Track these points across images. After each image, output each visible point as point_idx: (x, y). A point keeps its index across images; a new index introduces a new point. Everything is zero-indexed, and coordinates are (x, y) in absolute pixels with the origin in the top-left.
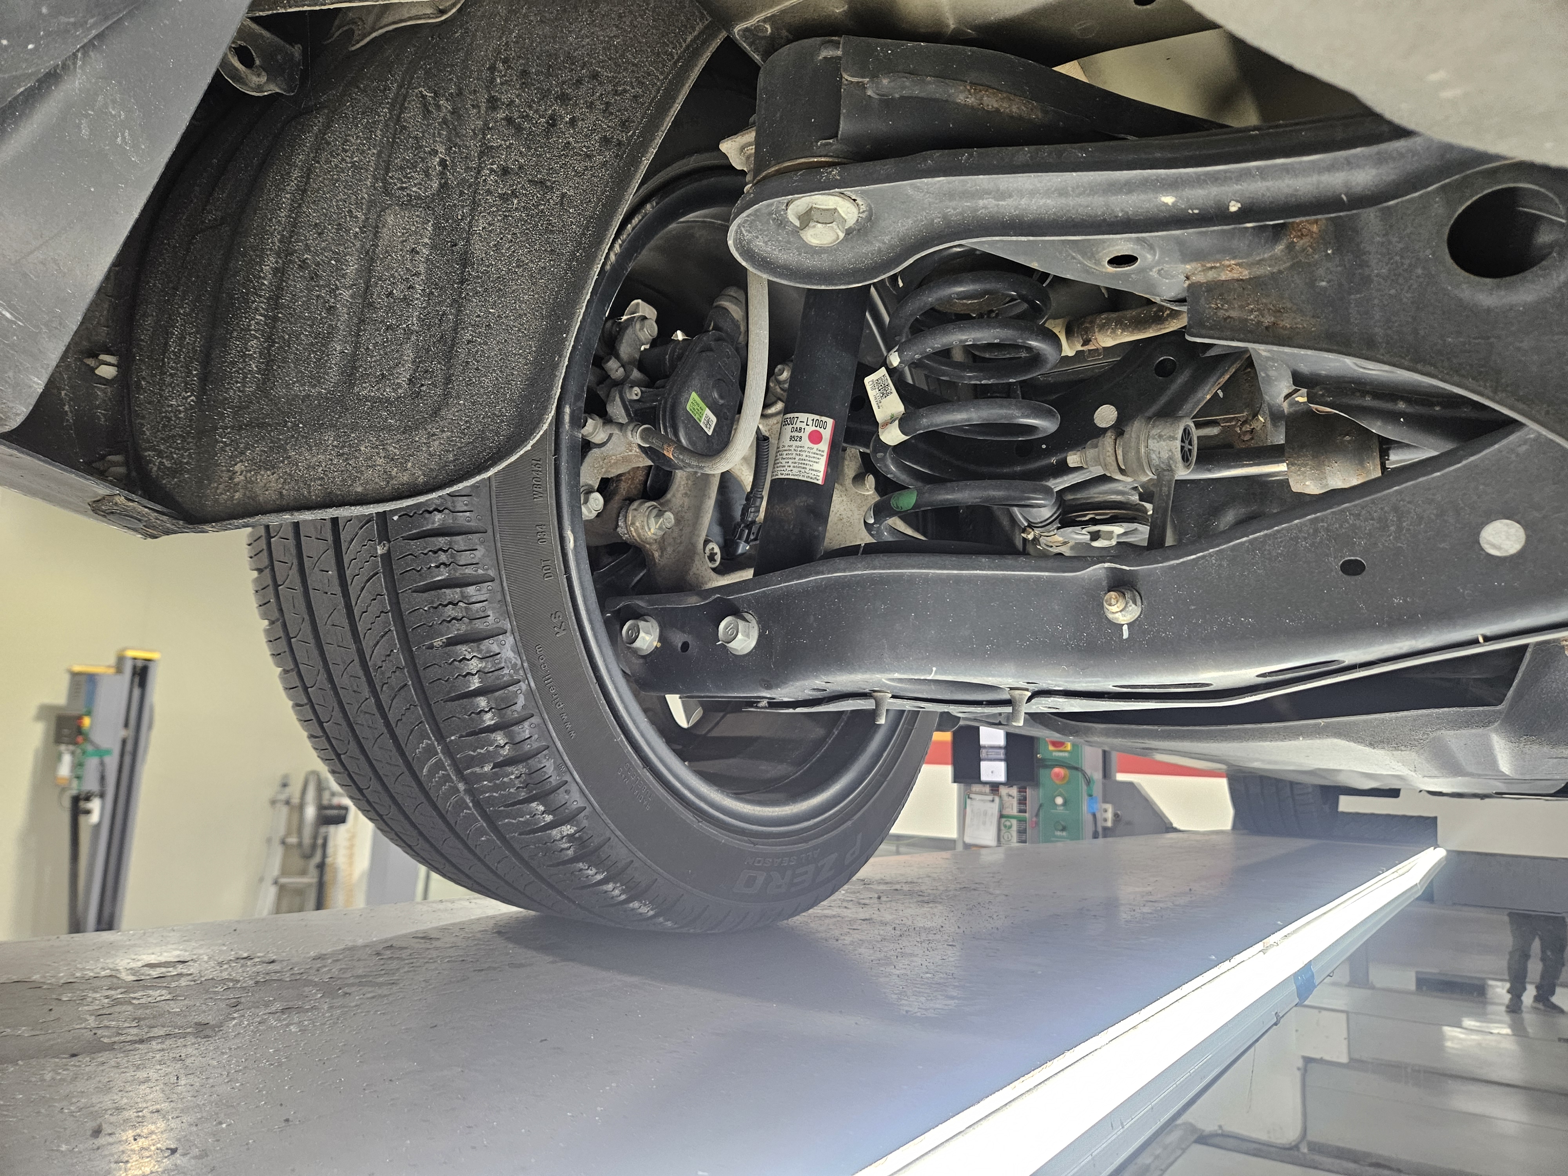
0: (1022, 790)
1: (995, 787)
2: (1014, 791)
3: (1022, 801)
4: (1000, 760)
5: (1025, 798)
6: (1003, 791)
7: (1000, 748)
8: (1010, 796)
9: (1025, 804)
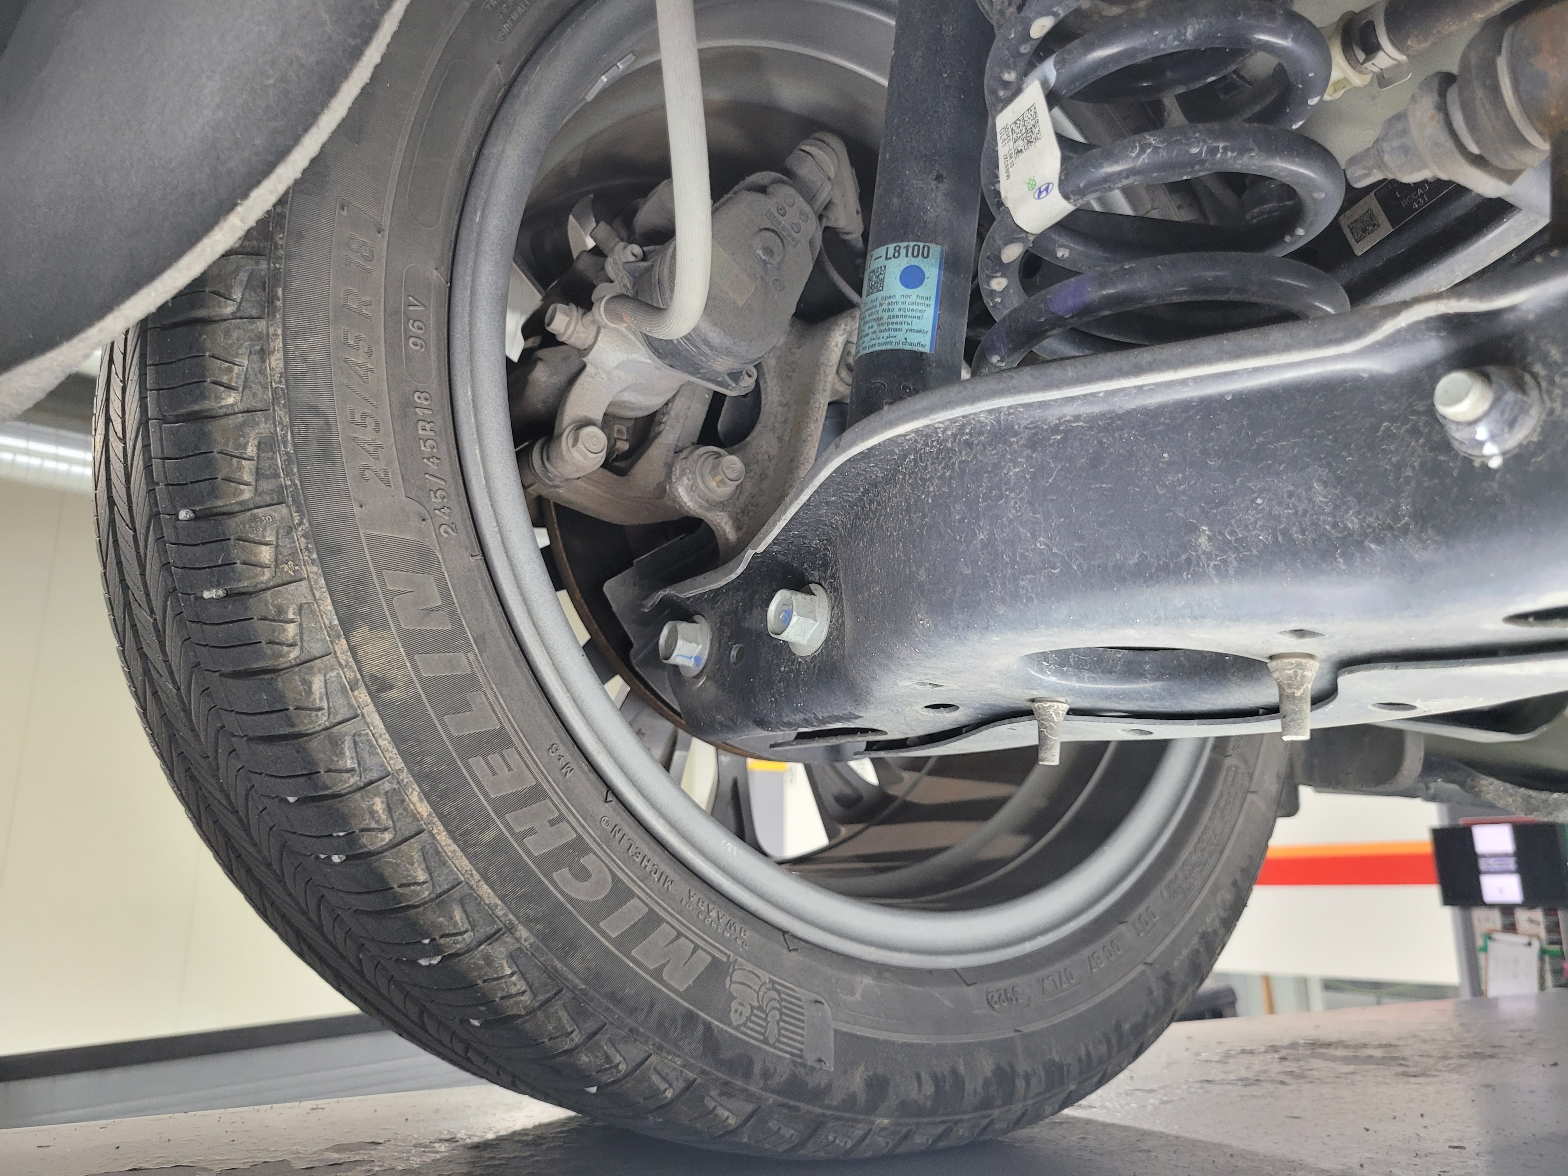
0: (1550, 912)
1: (1507, 910)
2: (1538, 915)
3: (1553, 928)
4: (1510, 872)
5: (1557, 924)
6: (1522, 916)
7: (1506, 855)
8: (1531, 921)
9: (1559, 932)
